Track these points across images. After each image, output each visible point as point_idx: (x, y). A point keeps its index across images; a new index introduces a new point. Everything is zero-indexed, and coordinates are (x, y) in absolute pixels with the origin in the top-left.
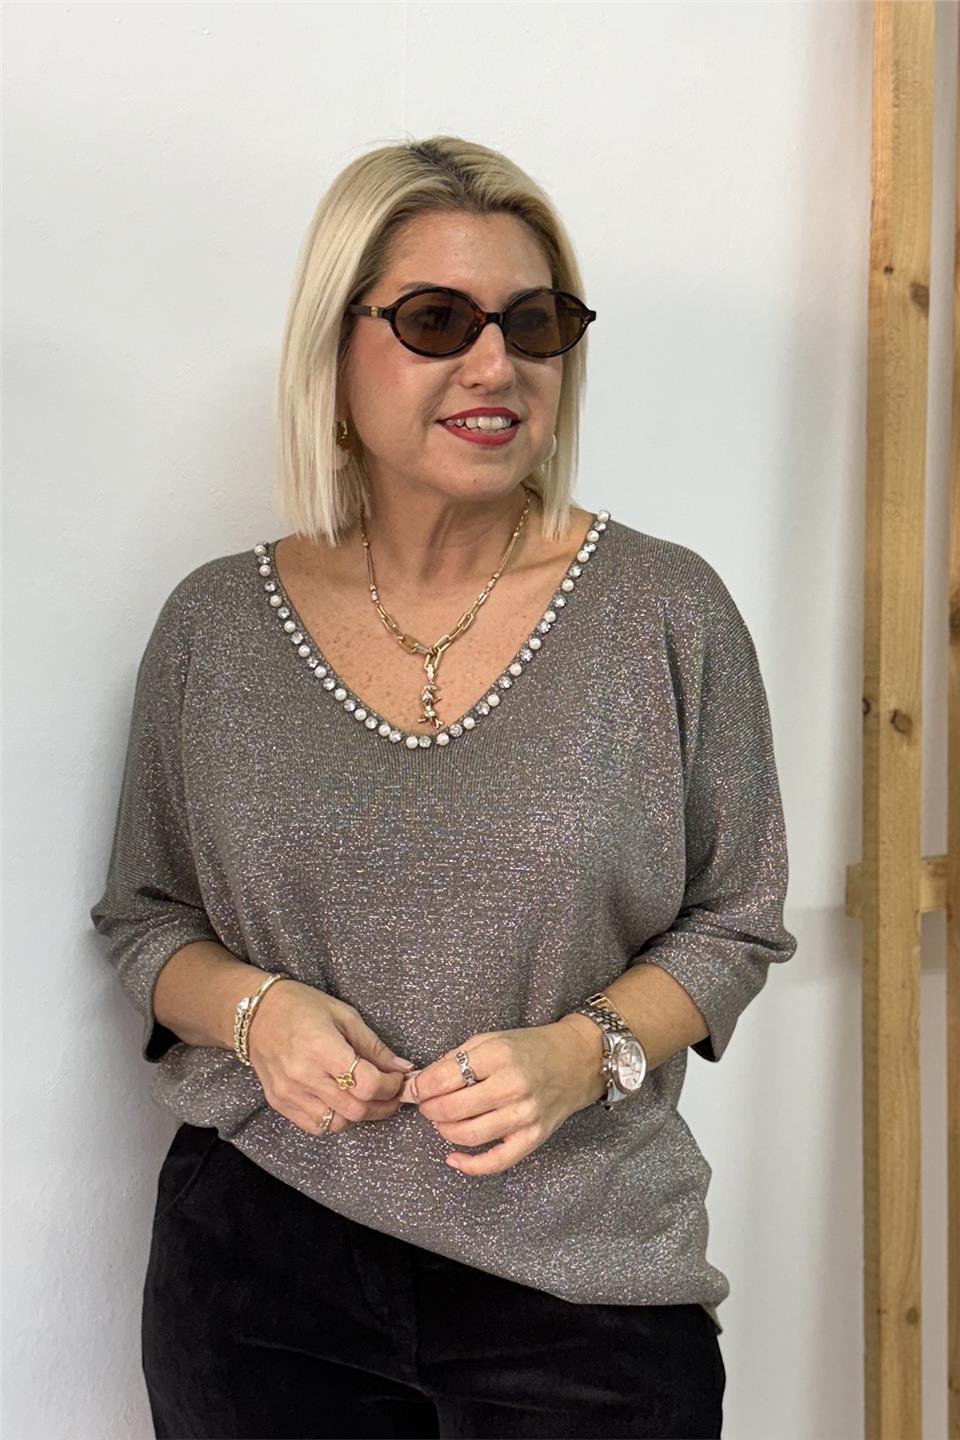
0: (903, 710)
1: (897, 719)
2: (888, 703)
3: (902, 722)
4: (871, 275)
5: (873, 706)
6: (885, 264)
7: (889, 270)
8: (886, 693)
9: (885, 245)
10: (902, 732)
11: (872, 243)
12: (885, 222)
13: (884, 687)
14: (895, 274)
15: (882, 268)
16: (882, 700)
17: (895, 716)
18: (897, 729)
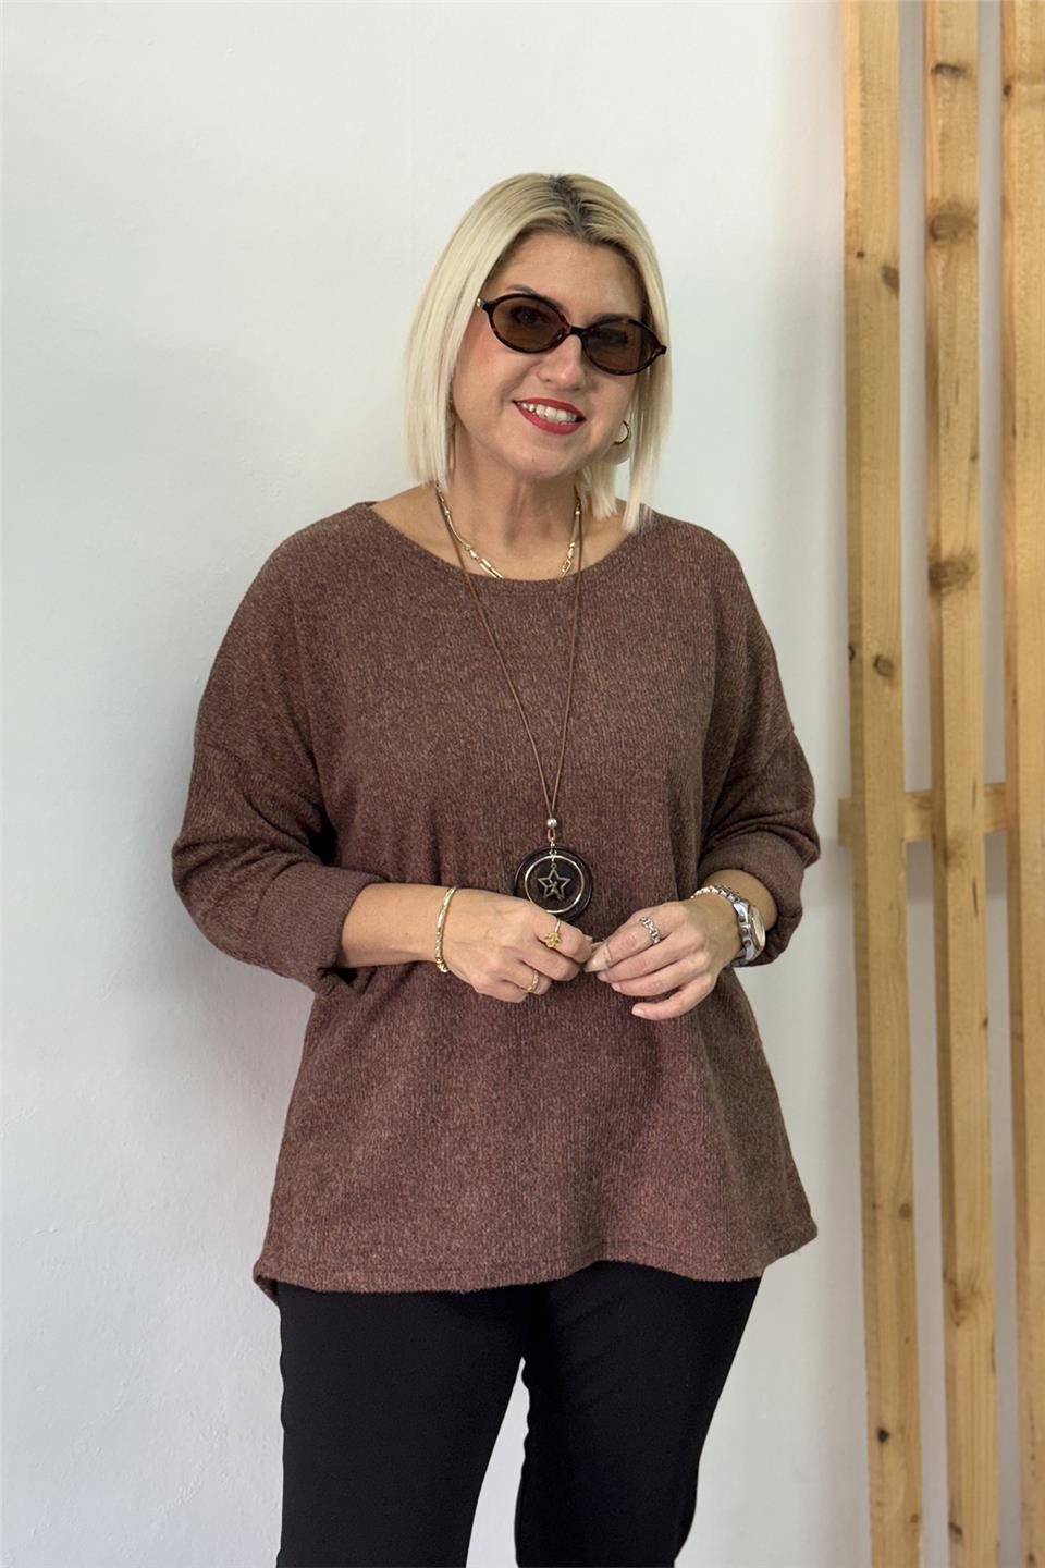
0: (885, 655)
1: (880, 665)
2: (869, 651)
3: (885, 667)
4: (846, 258)
5: (857, 651)
6: (858, 249)
7: (861, 255)
8: (868, 640)
9: (857, 233)
10: (884, 675)
11: (846, 230)
12: (856, 211)
13: (866, 635)
14: (867, 257)
15: (855, 254)
16: (865, 646)
17: (877, 661)
18: (880, 673)
